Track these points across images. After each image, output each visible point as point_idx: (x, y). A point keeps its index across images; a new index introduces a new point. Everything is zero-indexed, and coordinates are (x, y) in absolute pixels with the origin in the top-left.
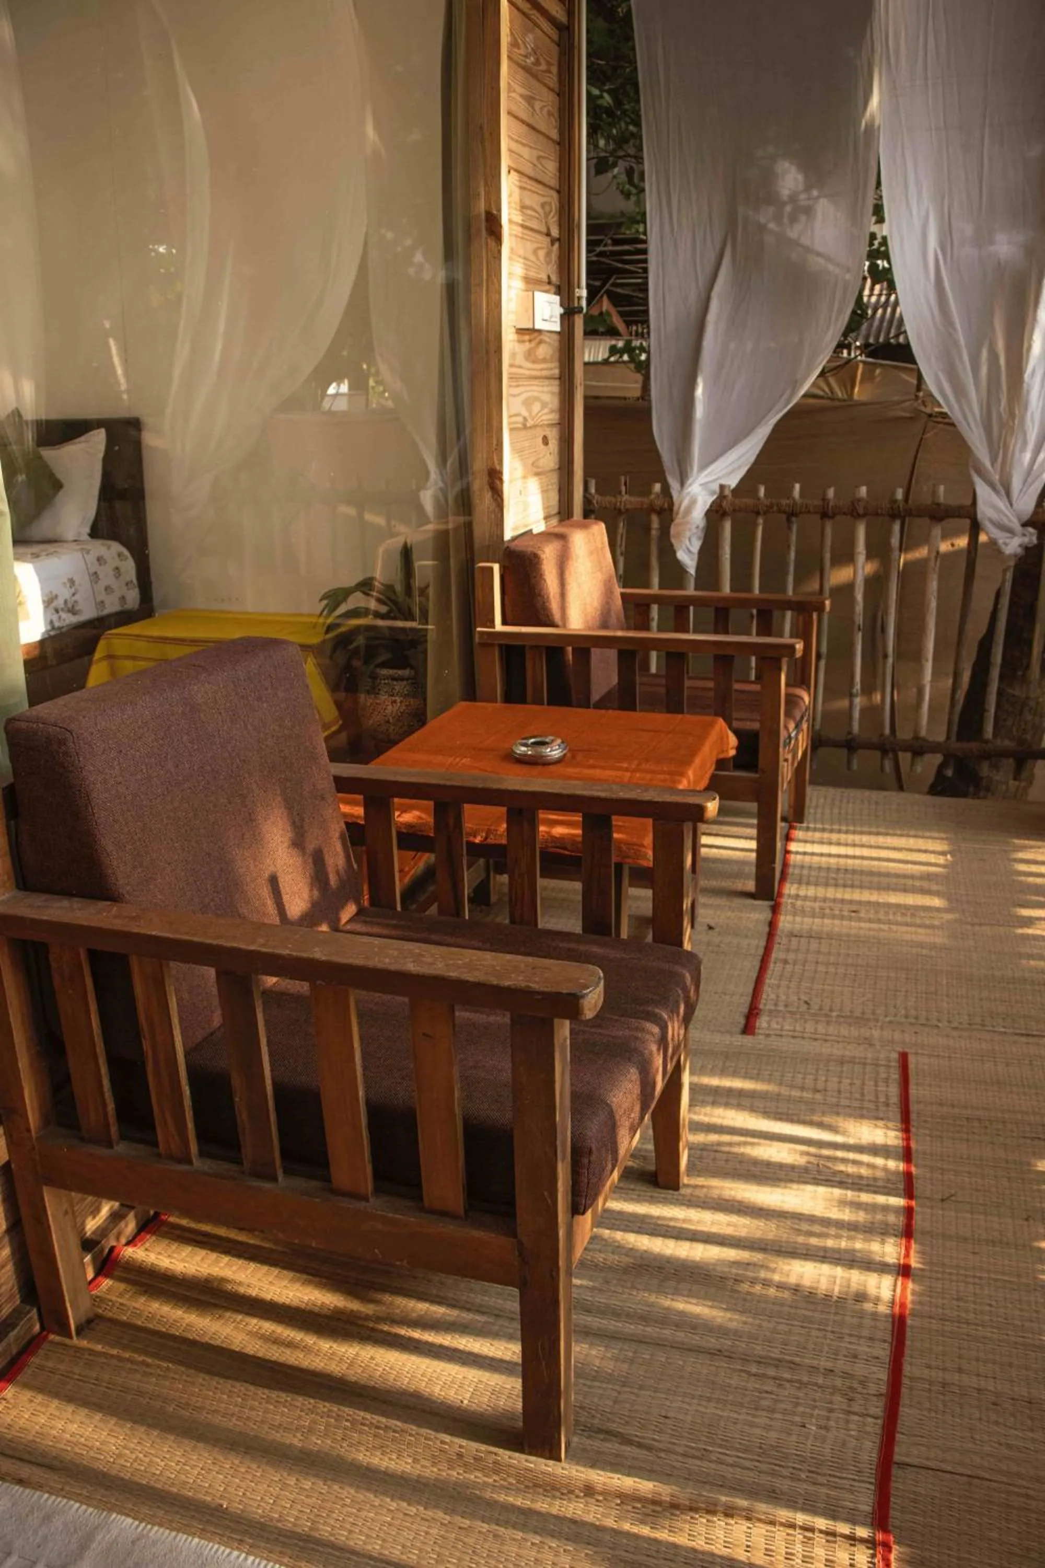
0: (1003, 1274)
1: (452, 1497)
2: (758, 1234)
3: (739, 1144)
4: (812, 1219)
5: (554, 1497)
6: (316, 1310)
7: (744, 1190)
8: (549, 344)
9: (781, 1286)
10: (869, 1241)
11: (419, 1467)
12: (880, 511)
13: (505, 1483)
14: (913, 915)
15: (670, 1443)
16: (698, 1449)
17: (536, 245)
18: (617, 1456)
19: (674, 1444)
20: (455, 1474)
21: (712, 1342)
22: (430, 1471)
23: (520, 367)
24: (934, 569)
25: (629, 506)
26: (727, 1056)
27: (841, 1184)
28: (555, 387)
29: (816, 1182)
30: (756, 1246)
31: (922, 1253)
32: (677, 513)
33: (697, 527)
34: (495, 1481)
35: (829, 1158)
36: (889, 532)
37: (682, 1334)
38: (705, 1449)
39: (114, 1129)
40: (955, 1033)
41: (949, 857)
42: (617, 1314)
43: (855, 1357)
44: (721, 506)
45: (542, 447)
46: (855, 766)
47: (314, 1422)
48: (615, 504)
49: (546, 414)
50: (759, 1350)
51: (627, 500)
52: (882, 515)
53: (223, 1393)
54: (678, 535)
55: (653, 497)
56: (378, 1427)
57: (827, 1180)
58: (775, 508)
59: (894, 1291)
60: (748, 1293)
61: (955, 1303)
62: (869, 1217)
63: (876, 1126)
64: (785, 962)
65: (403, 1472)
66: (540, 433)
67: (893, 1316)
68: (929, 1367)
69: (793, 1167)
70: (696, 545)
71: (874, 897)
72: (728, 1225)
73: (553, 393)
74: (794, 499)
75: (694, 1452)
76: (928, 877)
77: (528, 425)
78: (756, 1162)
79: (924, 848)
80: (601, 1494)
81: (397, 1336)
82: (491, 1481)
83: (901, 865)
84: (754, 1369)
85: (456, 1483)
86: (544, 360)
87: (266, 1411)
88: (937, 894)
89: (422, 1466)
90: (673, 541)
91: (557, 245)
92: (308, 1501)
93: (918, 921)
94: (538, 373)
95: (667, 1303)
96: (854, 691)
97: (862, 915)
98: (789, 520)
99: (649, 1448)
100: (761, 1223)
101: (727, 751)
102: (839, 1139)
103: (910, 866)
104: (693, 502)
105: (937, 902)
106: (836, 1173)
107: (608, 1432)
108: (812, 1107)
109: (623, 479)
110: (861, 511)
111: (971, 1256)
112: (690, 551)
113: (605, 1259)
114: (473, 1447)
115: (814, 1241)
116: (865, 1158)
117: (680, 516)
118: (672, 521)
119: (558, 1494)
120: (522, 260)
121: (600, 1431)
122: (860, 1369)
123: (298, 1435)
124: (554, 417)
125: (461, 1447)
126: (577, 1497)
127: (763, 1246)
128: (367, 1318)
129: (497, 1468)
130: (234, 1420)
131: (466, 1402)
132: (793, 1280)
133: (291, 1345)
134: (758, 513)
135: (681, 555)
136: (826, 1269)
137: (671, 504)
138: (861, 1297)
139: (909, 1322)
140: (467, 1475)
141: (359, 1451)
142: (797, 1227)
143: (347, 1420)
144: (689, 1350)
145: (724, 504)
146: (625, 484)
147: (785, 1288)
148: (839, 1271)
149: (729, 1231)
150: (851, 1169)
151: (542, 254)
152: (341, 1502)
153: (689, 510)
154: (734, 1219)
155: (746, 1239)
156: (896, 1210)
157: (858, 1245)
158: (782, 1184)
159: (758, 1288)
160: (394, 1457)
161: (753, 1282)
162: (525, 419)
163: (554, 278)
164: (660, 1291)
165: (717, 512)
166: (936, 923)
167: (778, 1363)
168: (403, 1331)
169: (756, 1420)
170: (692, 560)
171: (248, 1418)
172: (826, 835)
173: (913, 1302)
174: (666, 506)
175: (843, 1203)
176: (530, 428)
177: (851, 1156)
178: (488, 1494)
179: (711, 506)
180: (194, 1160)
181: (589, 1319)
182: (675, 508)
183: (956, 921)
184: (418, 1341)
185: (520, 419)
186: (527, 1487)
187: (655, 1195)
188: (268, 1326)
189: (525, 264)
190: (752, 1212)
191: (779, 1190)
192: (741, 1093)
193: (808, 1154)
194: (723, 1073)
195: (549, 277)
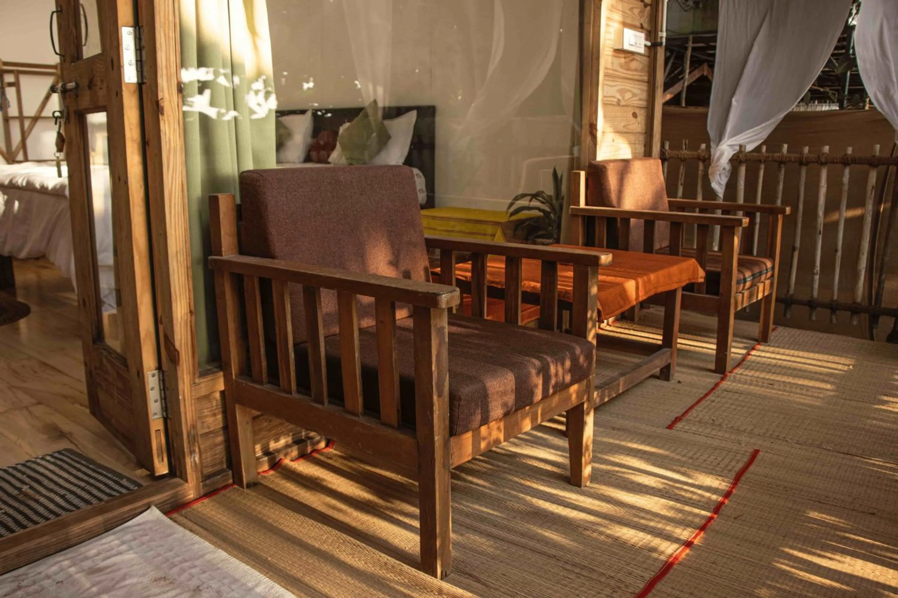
0: (751, 558)
1: (375, 581)
2: (613, 513)
3: (629, 473)
4: (648, 512)
5: (423, 592)
6: (359, 499)
7: (617, 493)
8: (640, 62)
9: (608, 536)
10: (676, 527)
11: (366, 566)
12: (835, 160)
13: (402, 581)
14: (807, 390)
15: (500, 586)
16: (512, 592)
17: (631, 6)
18: (469, 585)
19: (502, 587)
20: (381, 572)
21: (553, 552)
22: (371, 569)
23: (616, 71)
24: (870, 197)
25: (685, 156)
26: (649, 437)
27: (677, 500)
28: (645, 87)
29: (662, 496)
30: (608, 517)
31: (705, 539)
32: (713, 160)
33: (724, 169)
34: (399, 579)
35: (677, 488)
36: (842, 175)
37: (539, 545)
38: (516, 593)
39: (264, 376)
40: (798, 446)
41: (851, 367)
42: (509, 530)
43: (630, 574)
44: (738, 157)
45: (632, 118)
46: (814, 318)
47: (327, 538)
48: (678, 155)
49: (637, 100)
50: (577, 560)
51: (685, 152)
52: (836, 163)
53: (294, 519)
54: (713, 173)
55: (699, 151)
56: (354, 545)
57: (669, 497)
58: (770, 159)
59: (675, 551)
60: (589, 536)
61: (710, 564)
62: (683, 517)
63: (717, 479)
64: (713, 401)
65: (358, 567)
66: (630, 111)
67: (666, 562)
68: (673, 588)
69: (653, 488)
70: (724, 180)
71: (791, 380)
72: (598, 506)
73: (642, 90)
74: (783, 153)
75: (510, 592)
76: (831, 375)
77: (621, 104)
78: (632, 482)
79: (837, 361)
80: (445, 595)
81: (392, 517)
82: (396, 579)
83: (817, 368)
84: (568, 567)
85: (380, 577)
86: (636, 70)
87: (309, 530)
88: (832, 383)
89: (368, 566)
90: (710, 177)
91: (649, 8)
92: (308, 567)
93: (810, 394)
94: (631, 77)
95: (540, 531)
96: (815, 271)
97: (776, 387)
98: (780, 167)
99: (487, 586)
100: (617, 509)
101: (697, 278)
102: (690, 481)
103: (822, 369)
104: (722, 154)
105: (829, 386)
106: (676, 495)
107: (470, 575)
108: (683, 464)
109: (684, 141)
110: (823, 161)
111: (736, 546)
112: (720, 184)
113: (519, 507)
114: (392, 561)
115: (643, 521)
116: (700, 492)
117: (714, 162)
118: (710, 165)
119: (426, 591)
120: (621, 13)
121: (467, 574)
122: (629, 580)
123: (319, 542)
124: (643, 103)
125: (388, 560)
126: (434, 594)
127: (611, 518)
128: (382, 507)
129: (401, 573)
130: (294, 531)
131: (407, 548)
132: (617, 535)
133: (340, 510)
134: (760, 161)
135: (714, 185)
136: (641, 535)
137: (710, 155)
138: (654, 550)
139: (675, 567)
140: (387, 574)
141: (342, 554)
142: (637, 514)
143: (342, 540)
144: (539, 553)
145: (741, 155)
146: (685, 145)
147: (610, 537)
148: (649, 537)
149: (596, 508)
150: (688, 495)
151: (636, 11)
152: (321, 571)
153: (719, 159)
154: (604, 504)
155: (604, 514)
156: (703, 517)
157: (668, 528)
158: (642, 494)
159: (595, 535)
160: (357, 560)
161: (594, 531)
162: (619, 100)
163: (646, 26)
164: (541, 526)
165: (736, 160)
166: (821, 396)
167: (584, 567)
168: (395, 516)
169: (553, 587)
170: (721, 189)
171: (301, 531)
172: (777, 349)
173: (684, 559)
174: (707, 156)
175: (672, 508)
176: (623, 106)
177: (692, 489)
178: (392, 585)
179: (733, 156)
180: (293, 392)
181: (494, 530)
182: (712, 158)
183: (834, 396)
184: (400, 521)
185: (616, 100)
186: (412, 585)
187: (567, 487)
188: (334, 502)
189: (623, 15)
190: (616, 503)
191: (638, 496)
192: (645, 452)
193: (666, 484)
194: (643, 443)
195: (641, 25)
